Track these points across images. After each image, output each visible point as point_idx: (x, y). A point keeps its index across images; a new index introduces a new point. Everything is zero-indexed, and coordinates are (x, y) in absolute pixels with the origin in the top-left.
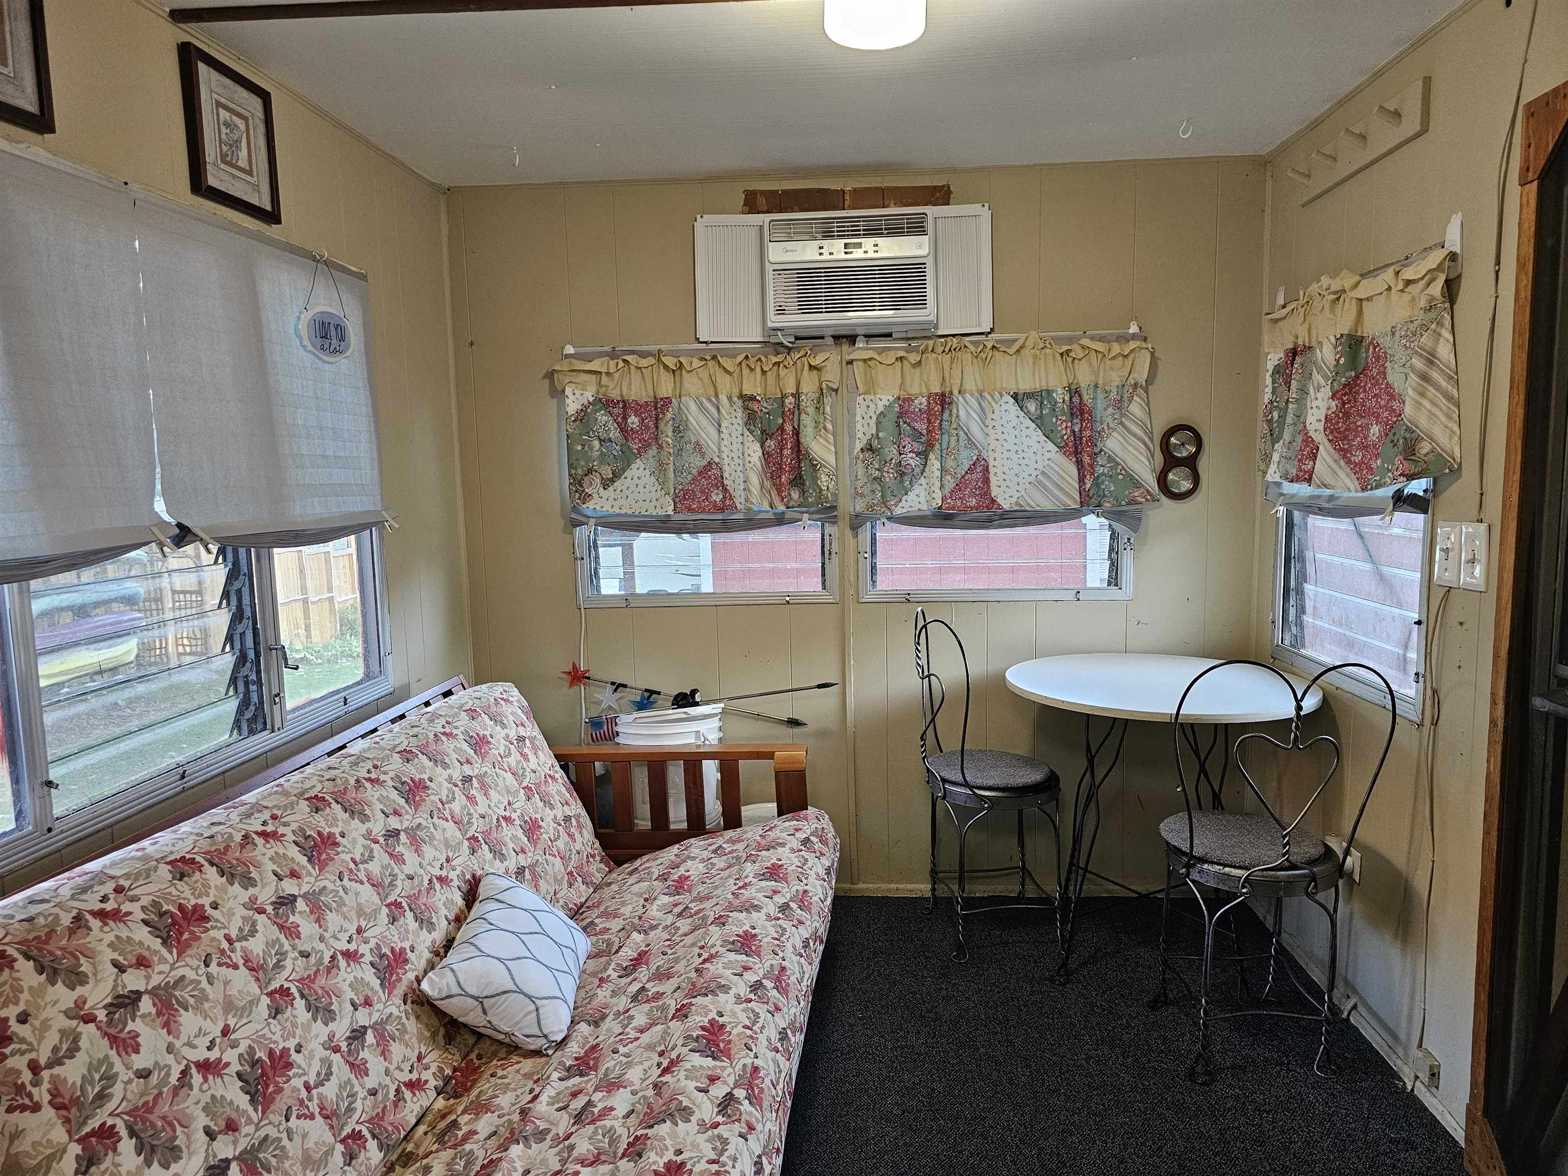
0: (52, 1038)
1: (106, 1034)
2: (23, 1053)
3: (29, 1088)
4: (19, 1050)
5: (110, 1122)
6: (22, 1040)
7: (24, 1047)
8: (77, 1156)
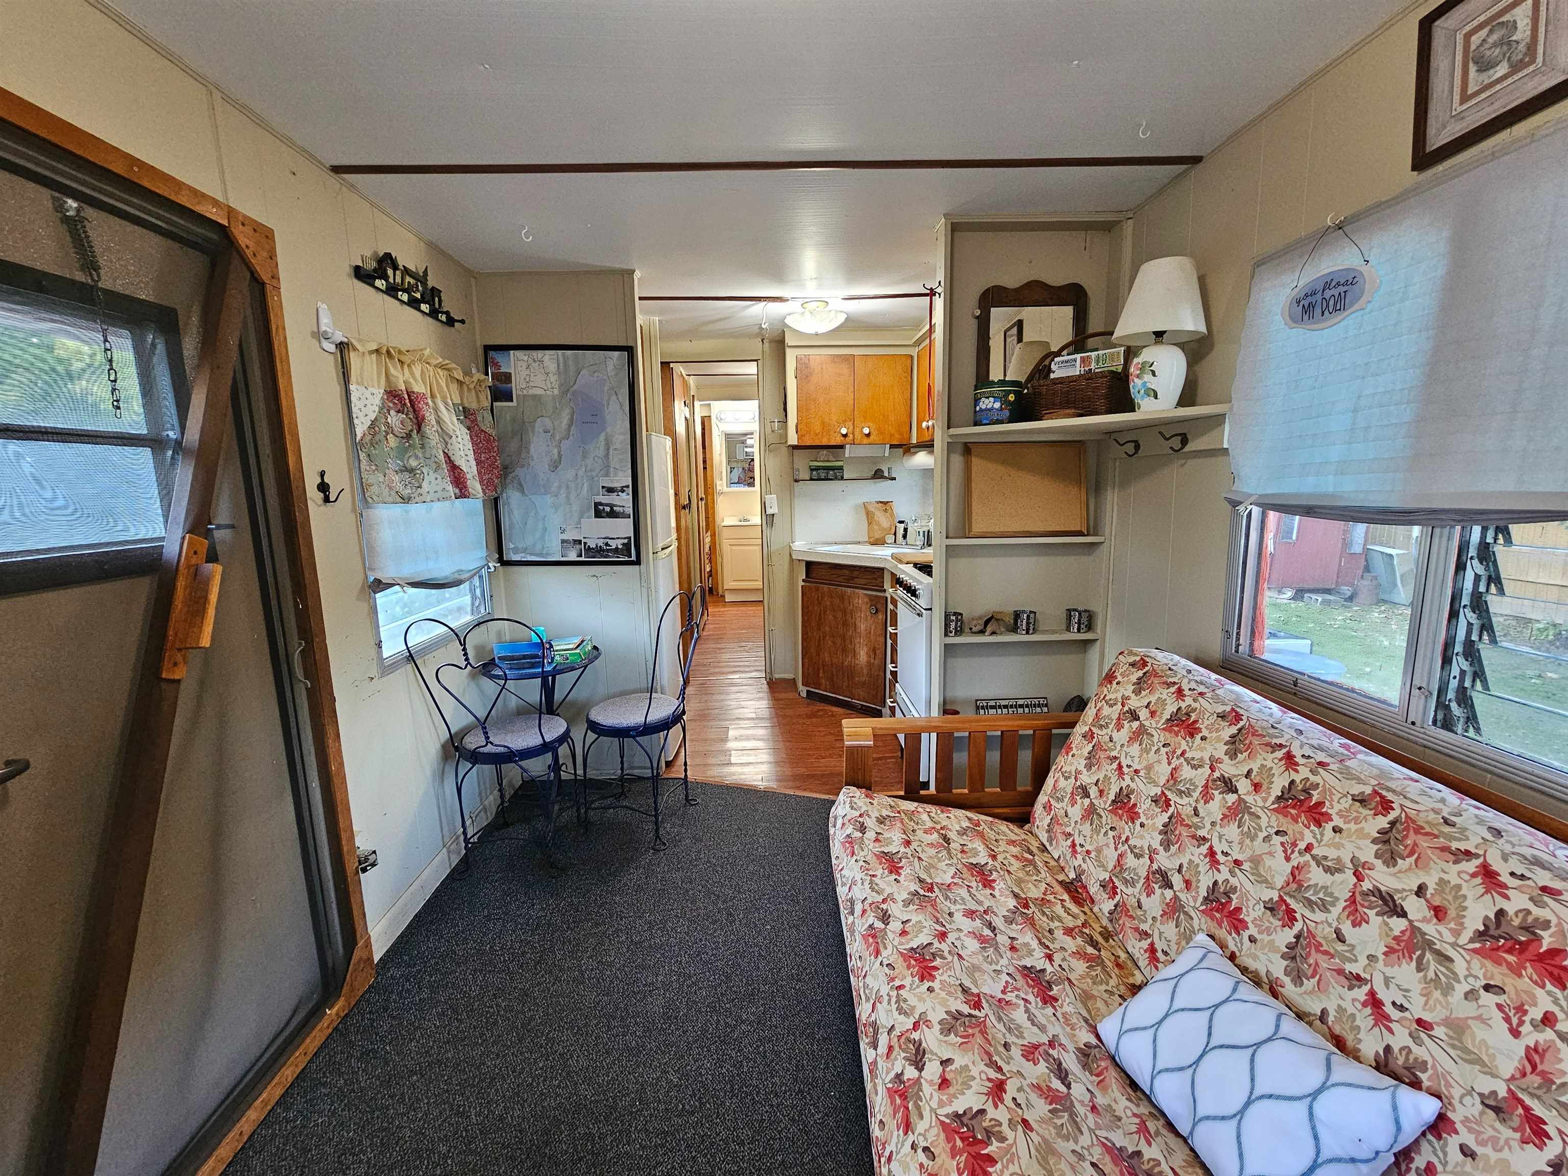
0: (1332, 853)
1: (1354, 893)
2: (1314, 837)
3: (1297, 849)
4: (1315, 834)
5: (1298, 916)
6: (1322, 835)
7: (1319, 837)
8: (1272, 899)
